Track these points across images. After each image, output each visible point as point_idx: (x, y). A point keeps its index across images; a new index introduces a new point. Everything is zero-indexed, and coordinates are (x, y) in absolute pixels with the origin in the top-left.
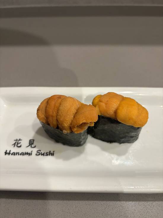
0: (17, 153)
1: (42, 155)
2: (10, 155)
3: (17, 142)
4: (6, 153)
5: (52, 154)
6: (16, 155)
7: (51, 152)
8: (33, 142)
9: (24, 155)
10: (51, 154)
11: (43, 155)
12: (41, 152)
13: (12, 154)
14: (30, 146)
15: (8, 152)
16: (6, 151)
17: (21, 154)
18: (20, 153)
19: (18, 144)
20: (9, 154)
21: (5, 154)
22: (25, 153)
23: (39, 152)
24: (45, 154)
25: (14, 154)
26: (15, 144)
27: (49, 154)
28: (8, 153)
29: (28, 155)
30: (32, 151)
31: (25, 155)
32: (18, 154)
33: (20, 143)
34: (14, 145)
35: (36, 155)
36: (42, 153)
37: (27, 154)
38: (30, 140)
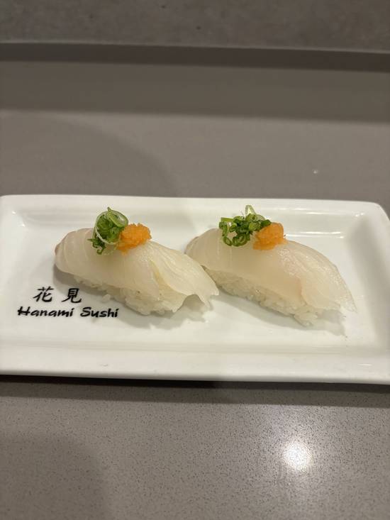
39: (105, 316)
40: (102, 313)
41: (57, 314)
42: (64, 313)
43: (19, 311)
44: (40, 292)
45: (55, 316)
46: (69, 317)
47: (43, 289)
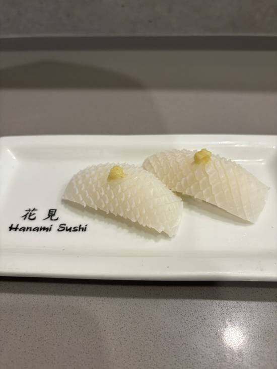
0: (28, 228)
1: (67, 230)
2: (18, 230)
3: (30, 212)
4: (11, 228)
5: (83, 228)
6: (27, 230)
7: (82, 227)
8: (54, 213)
9: (39, 232)
10: (81, 230)
11: (70, 230)
12: (65, 227)
13: (20, 230)
14: (49, 218)
15: (14, 226)
16: (12, 225)
17: (34, 230)
18: (32, 229)
19: (30, 215)
20: (16, 229)
21: (10, 230)
22: (41, 227)
23: (63, 226)
24: (72, 229)
25: (23, 229)
26: (26, 216)
27: (78, 229)
28: (14, 228)
29: (46, 230)
30: (51, 226)
31: (40, 230)
32: (29, 230)
33: (34, 214)
34: (24, 218)
35: (58, 230)
36: (67, 227)
37: (44, 230)
38: (50, 210)
39: (76, 230)
40: (74, 228)
41: (39, 229)
42: (44, 229)
43: (10, 228)
44: (27, 212)
45: (37, 231)
46: (48, 232)
47: (29, 210)
